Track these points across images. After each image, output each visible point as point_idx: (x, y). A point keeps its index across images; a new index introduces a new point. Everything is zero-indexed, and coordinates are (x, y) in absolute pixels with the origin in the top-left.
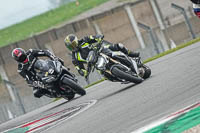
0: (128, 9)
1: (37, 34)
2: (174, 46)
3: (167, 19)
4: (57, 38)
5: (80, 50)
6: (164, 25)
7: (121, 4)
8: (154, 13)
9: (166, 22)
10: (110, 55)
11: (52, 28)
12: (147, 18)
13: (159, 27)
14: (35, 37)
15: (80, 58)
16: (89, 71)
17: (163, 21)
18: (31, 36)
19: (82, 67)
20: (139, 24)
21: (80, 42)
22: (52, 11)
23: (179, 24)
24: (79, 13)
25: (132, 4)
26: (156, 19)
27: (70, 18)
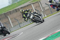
0: (32, 5)
1: (5, 13)
2: (46, 16)
3: (44, 8)
4: (11, 14)
5: (25, 14)
6: (43, 10)
7: (30, 3)
8: (40, 6)
9: (44, 9)
10: (34, 15)
11: (9, 11)
12: (38, 8)
13: (41, 11)
14: (4, 14)
15: (25, 16)
16: (27, 19)
17: (42, 8)
18: (3, 13)
19: (25, 19)
20: (35, 9)
21: (25, 11)
22: (9, 6)
23: (47, 10)
24: (18, 6)
25: (33, 4)
26: (40, 8)
27: (15, 8)
